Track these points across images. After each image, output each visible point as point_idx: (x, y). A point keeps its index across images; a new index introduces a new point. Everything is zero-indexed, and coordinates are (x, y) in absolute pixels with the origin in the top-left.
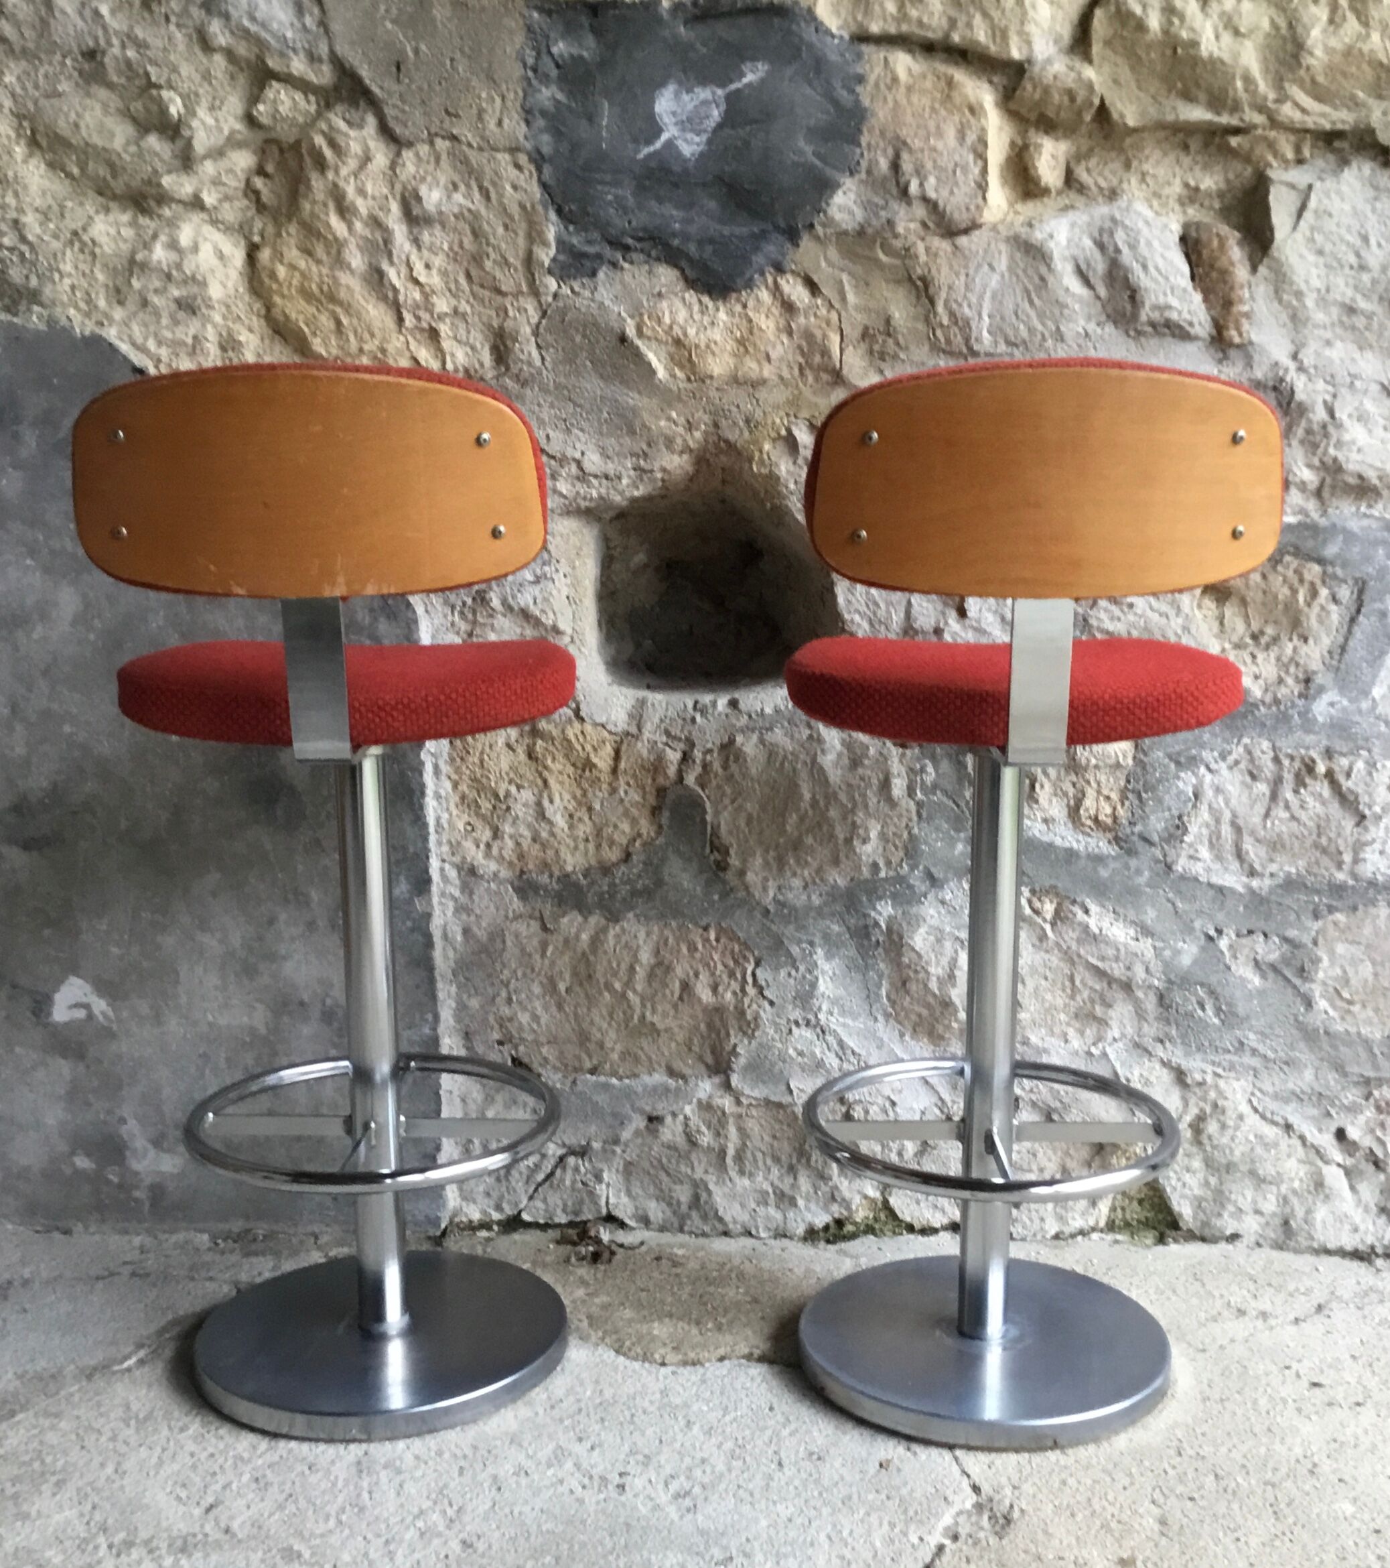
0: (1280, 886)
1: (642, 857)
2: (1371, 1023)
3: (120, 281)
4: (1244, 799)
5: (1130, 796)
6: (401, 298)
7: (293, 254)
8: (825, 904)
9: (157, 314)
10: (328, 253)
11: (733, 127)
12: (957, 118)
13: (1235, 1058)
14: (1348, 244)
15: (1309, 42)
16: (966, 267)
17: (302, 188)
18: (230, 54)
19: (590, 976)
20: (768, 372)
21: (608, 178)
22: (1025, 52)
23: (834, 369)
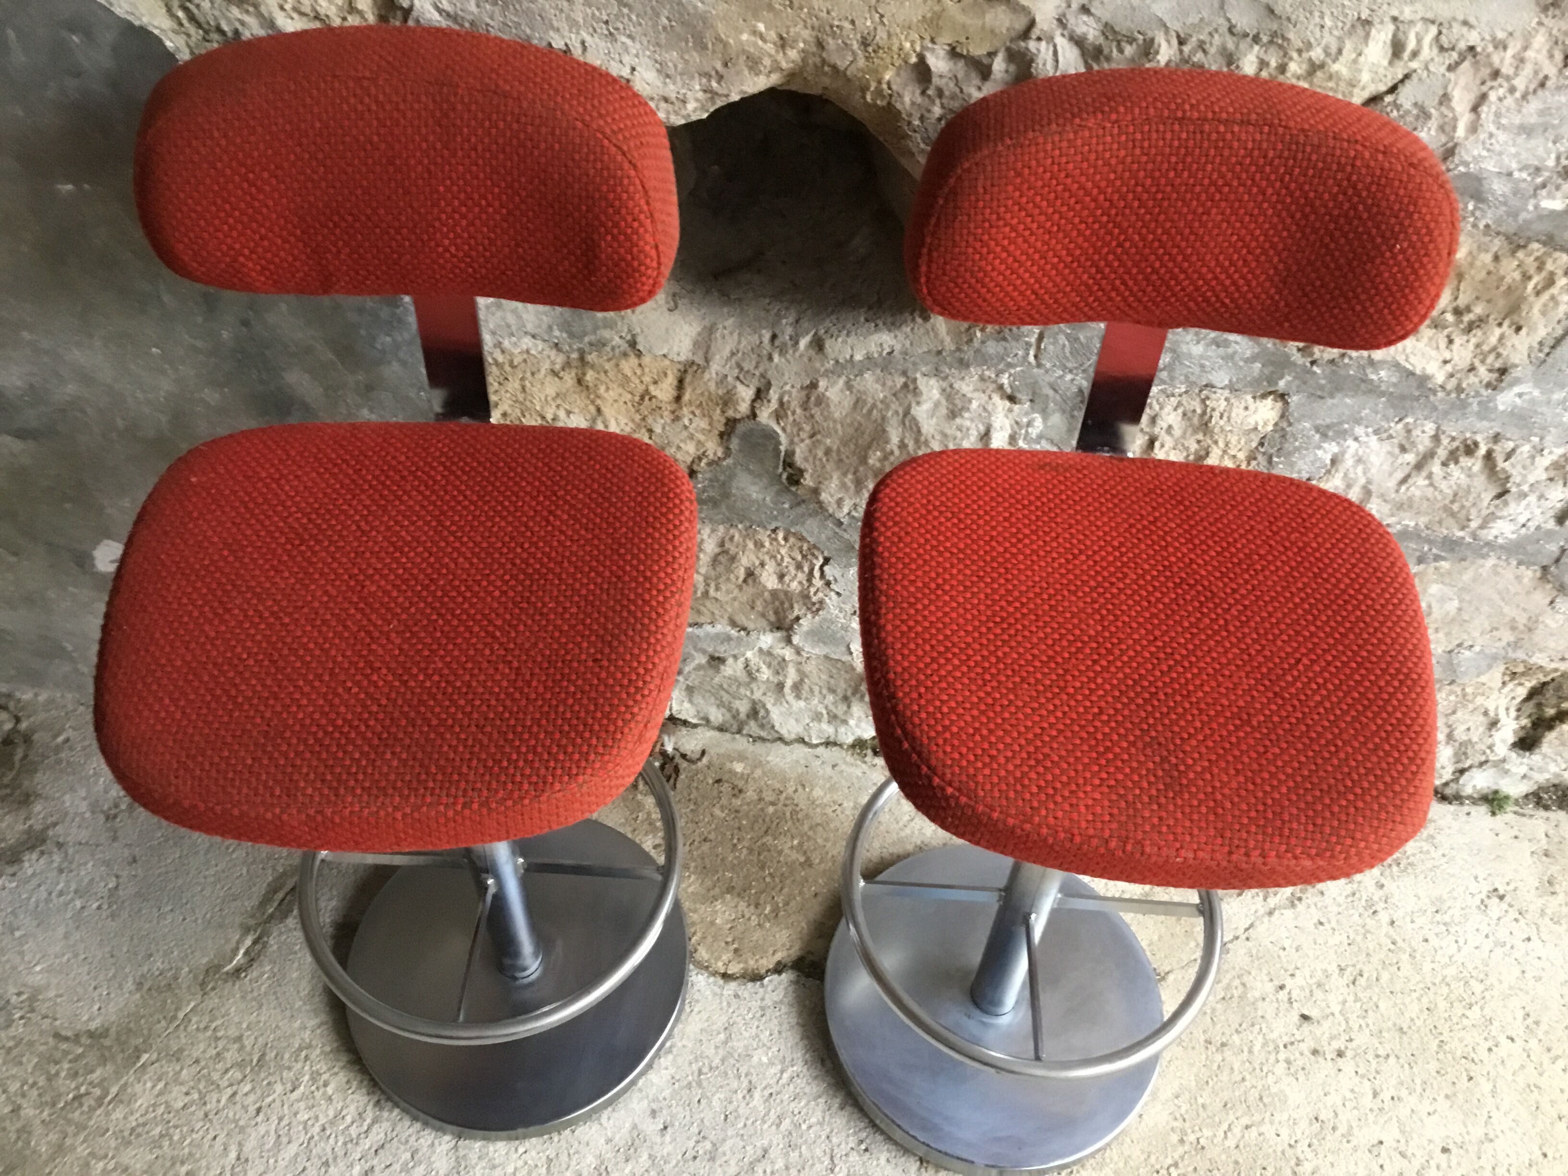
1: (708, 476)
4: (1385, 467)
5: (1260, 457)
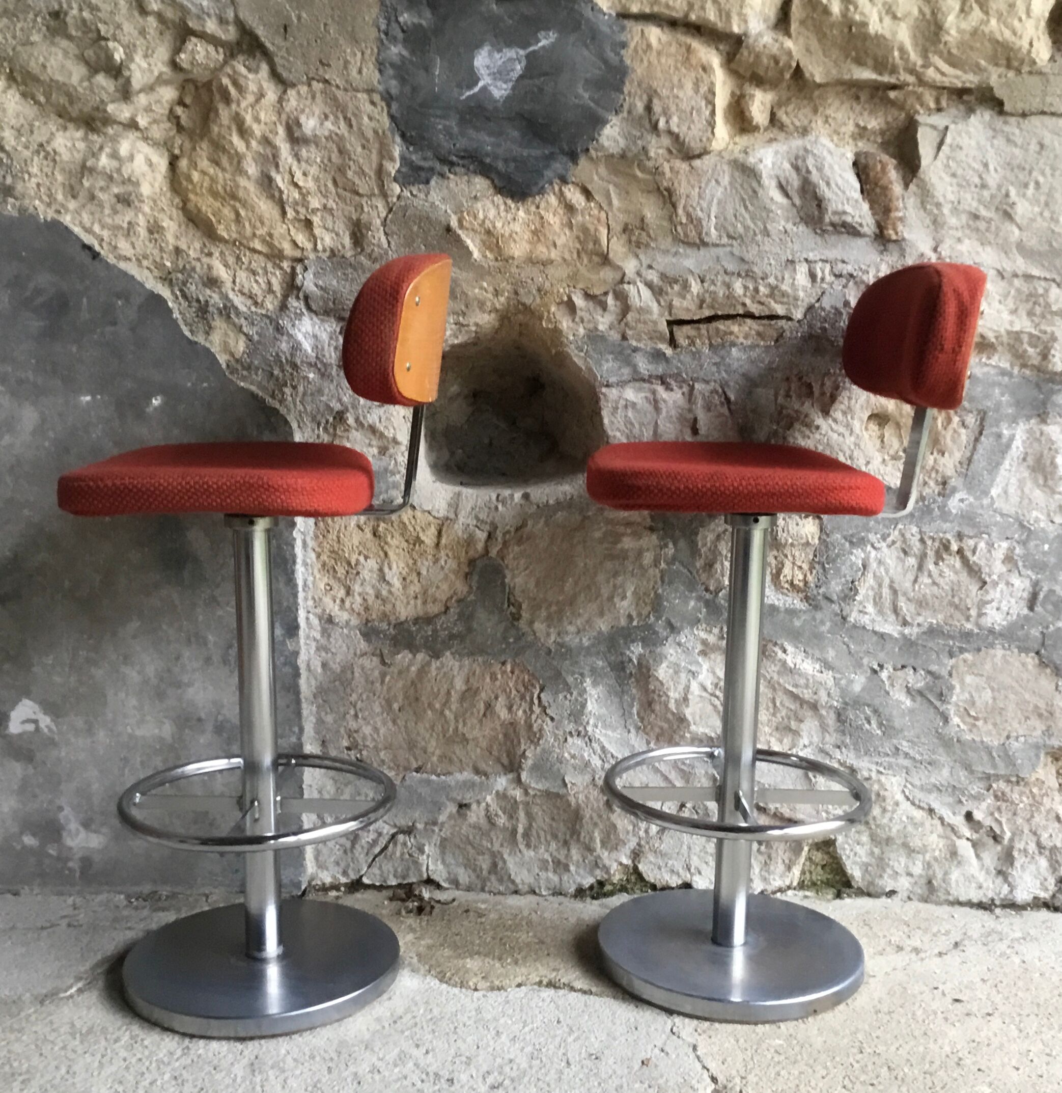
0: (924, 633)
1: (457, 611)
2: (991, 735)
3: (73, 181)
4: (899, 569)
5: (817, 566)
6: (285, 197)
7: (204, 164)
8: (593, 645)
9: (101, 206)
10: (231, 164)
11: (531, 78)
12: (693, 75)
13: (892, 760)
14: (974, 169)
15: (947, 25)
16: (700, 182)
17: (212, 115)
18: (160, 16)
19: (417, 699)
20: (554, 254)
21: (439, 112)
22: (743, 27)
23: (602, 254)
